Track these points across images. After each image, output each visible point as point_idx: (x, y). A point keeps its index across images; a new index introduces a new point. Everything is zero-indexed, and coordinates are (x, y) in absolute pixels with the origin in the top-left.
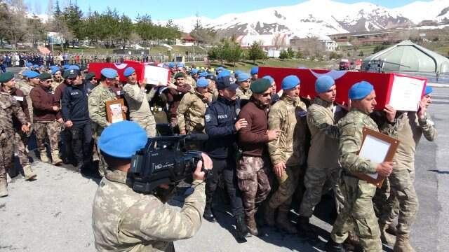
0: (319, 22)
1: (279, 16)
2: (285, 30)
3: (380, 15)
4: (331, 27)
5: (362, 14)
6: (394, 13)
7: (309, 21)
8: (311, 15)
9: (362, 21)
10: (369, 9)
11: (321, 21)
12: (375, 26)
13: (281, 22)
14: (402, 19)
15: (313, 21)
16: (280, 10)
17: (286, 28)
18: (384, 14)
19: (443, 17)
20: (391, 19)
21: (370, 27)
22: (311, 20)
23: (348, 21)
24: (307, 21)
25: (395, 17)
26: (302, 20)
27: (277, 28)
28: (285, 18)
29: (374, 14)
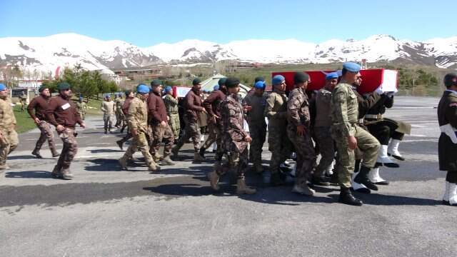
0: (74, 56)
1: (26, 48)
2: (35, 64)
3: (135, 53)
4: (89, 62)
5: (118, 51)
6: (147, 52)
7: (63, 55)
8: (65, 49)
9: (118, 58)
10: (124, 47)
11: (77, 56)
12: (131, 63)
13: (29, 54)
14: (155, 58)
15: (68, 55)
16: (26, 41)
17: (37, 62)
18: (138, 52)
19: (186, 57)
20: (144, 57)
21: (127, 63)
22: (66, 54)
23: (106, 58)
24: (61, 54)
25: (148, 56)
26: (55, 54)
27: (25, 62)
28: (34, 51)
29: (129, 52)
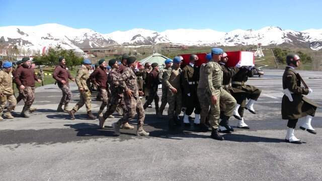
0: (56, 40)
1: (22, 33)
2: (28, 45)
3: (98, 38)
4: (66, 44)
5: (86, 36)
6: (106, 37)
7: (48, 39)
8: (49, 34)
9: (86, 41)
10: (90, 33)
11: (58, 40)
12: (95, 45)
13: (24, 38)
14: (112, 41)
15: (52, 39)
16: (22, 29)
17: (30, 43)
18: (100, 37)
19: (134, 41)
20: (105, 40)
21: (93, 45)
22: (50, 38)
23: (78, 41)
24: (47, 38)
25: (107, 40)
26: (42, 38)
27: (21, 43)
28: (27, 35)
29: (94, 37)
